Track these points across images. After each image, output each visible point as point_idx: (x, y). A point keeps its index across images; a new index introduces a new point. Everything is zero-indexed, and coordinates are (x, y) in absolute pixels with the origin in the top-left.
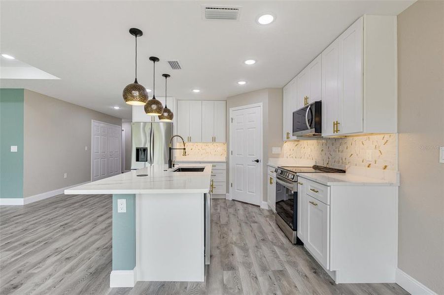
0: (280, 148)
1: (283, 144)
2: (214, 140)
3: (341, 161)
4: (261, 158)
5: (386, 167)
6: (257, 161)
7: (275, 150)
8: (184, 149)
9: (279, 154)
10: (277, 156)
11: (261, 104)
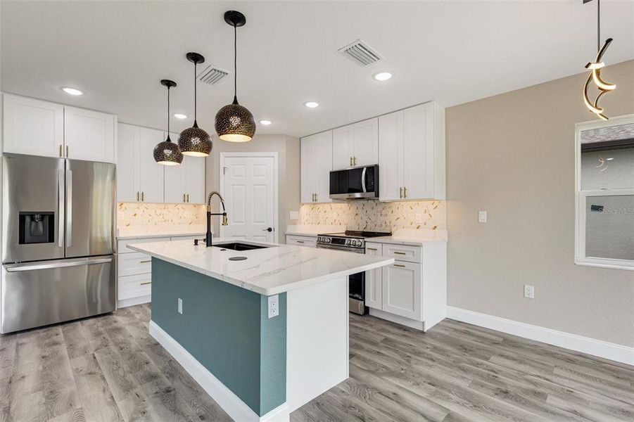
0: (297, 212)
1: (300, 208)
2: (186, 199)
3: (384, 225)
4: (275, 225)
5: (435, 227)
6: (270, 230)
7: (293, 215)
8: (225, 214)
9: (297, 220)
10: (294, 222)
11: (276, 154)
